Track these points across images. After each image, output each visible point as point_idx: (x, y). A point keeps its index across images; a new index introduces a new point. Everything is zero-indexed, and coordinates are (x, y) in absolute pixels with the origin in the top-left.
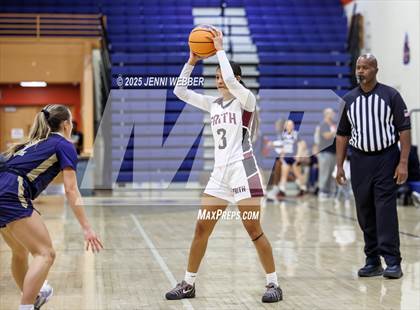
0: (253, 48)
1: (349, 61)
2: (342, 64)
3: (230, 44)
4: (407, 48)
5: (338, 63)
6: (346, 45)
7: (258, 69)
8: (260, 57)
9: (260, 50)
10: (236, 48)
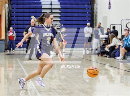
0: (59, 3)
1: (91, 8)
2: (88, 9)
3: (51, 2)
4: (110, 4)
5: (87, 9)
6: (90, 3)
7: (60, 11)
8: (61, 6)
9: (61, 4)
10: (53, 3)
